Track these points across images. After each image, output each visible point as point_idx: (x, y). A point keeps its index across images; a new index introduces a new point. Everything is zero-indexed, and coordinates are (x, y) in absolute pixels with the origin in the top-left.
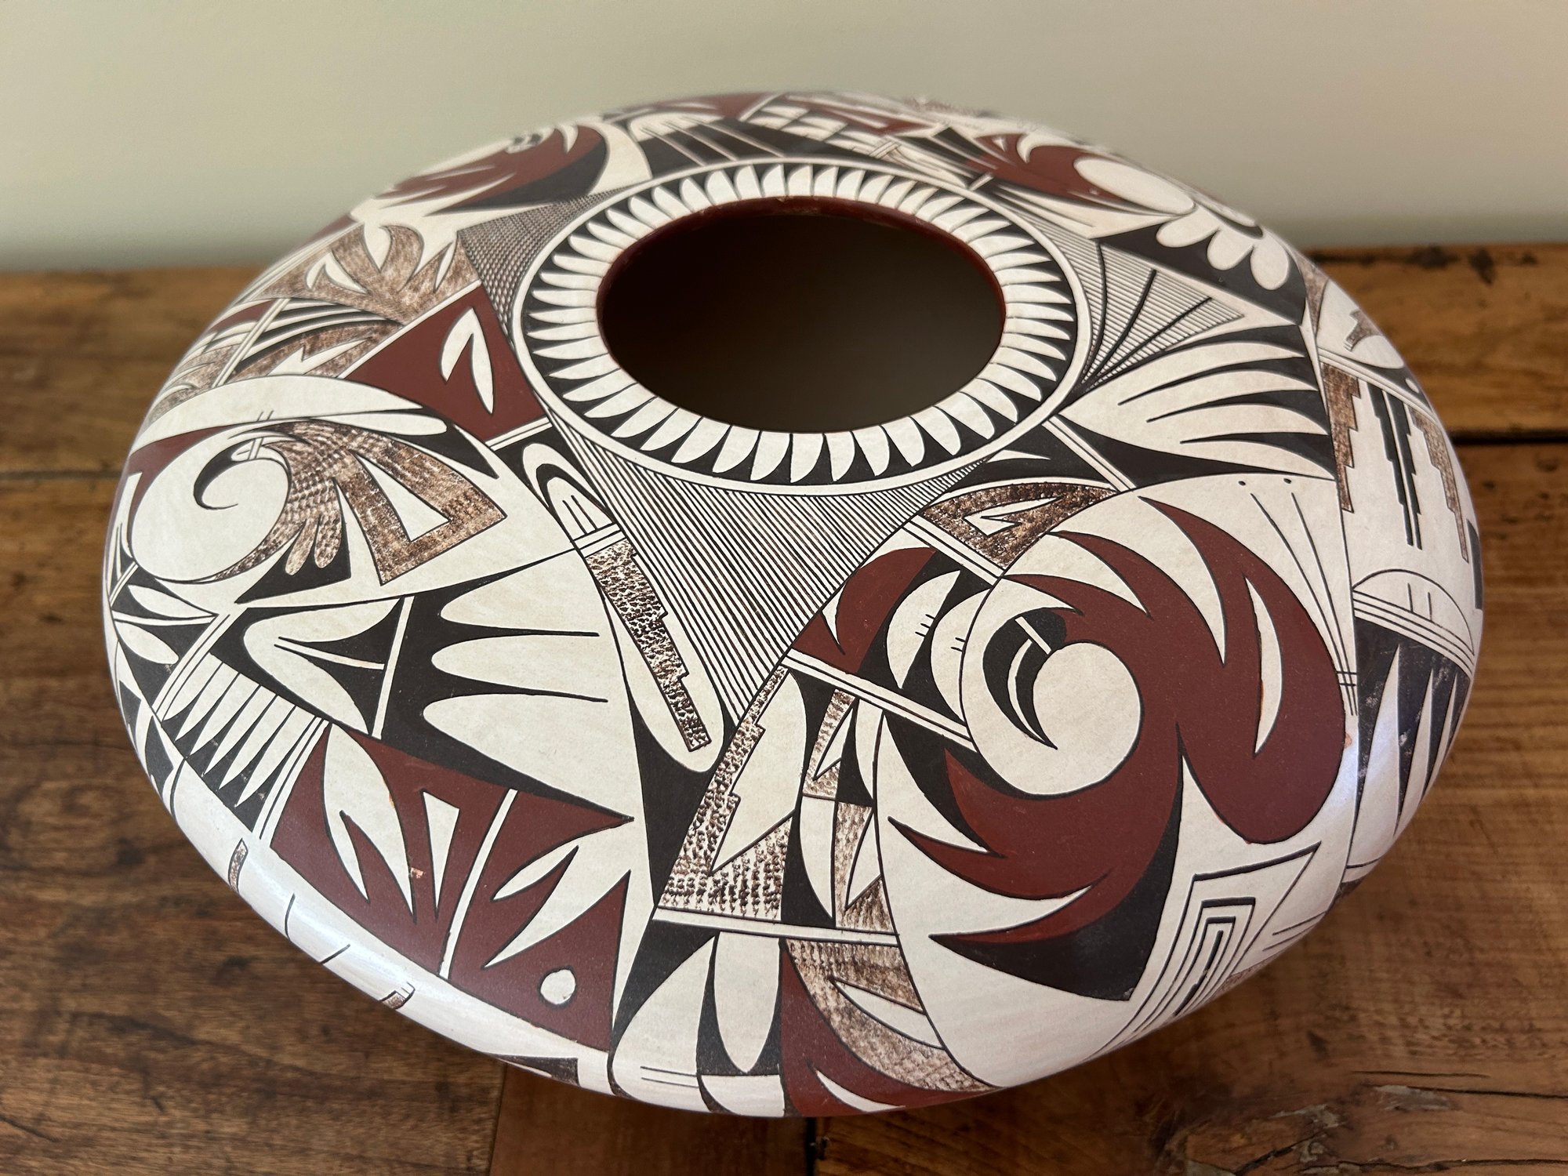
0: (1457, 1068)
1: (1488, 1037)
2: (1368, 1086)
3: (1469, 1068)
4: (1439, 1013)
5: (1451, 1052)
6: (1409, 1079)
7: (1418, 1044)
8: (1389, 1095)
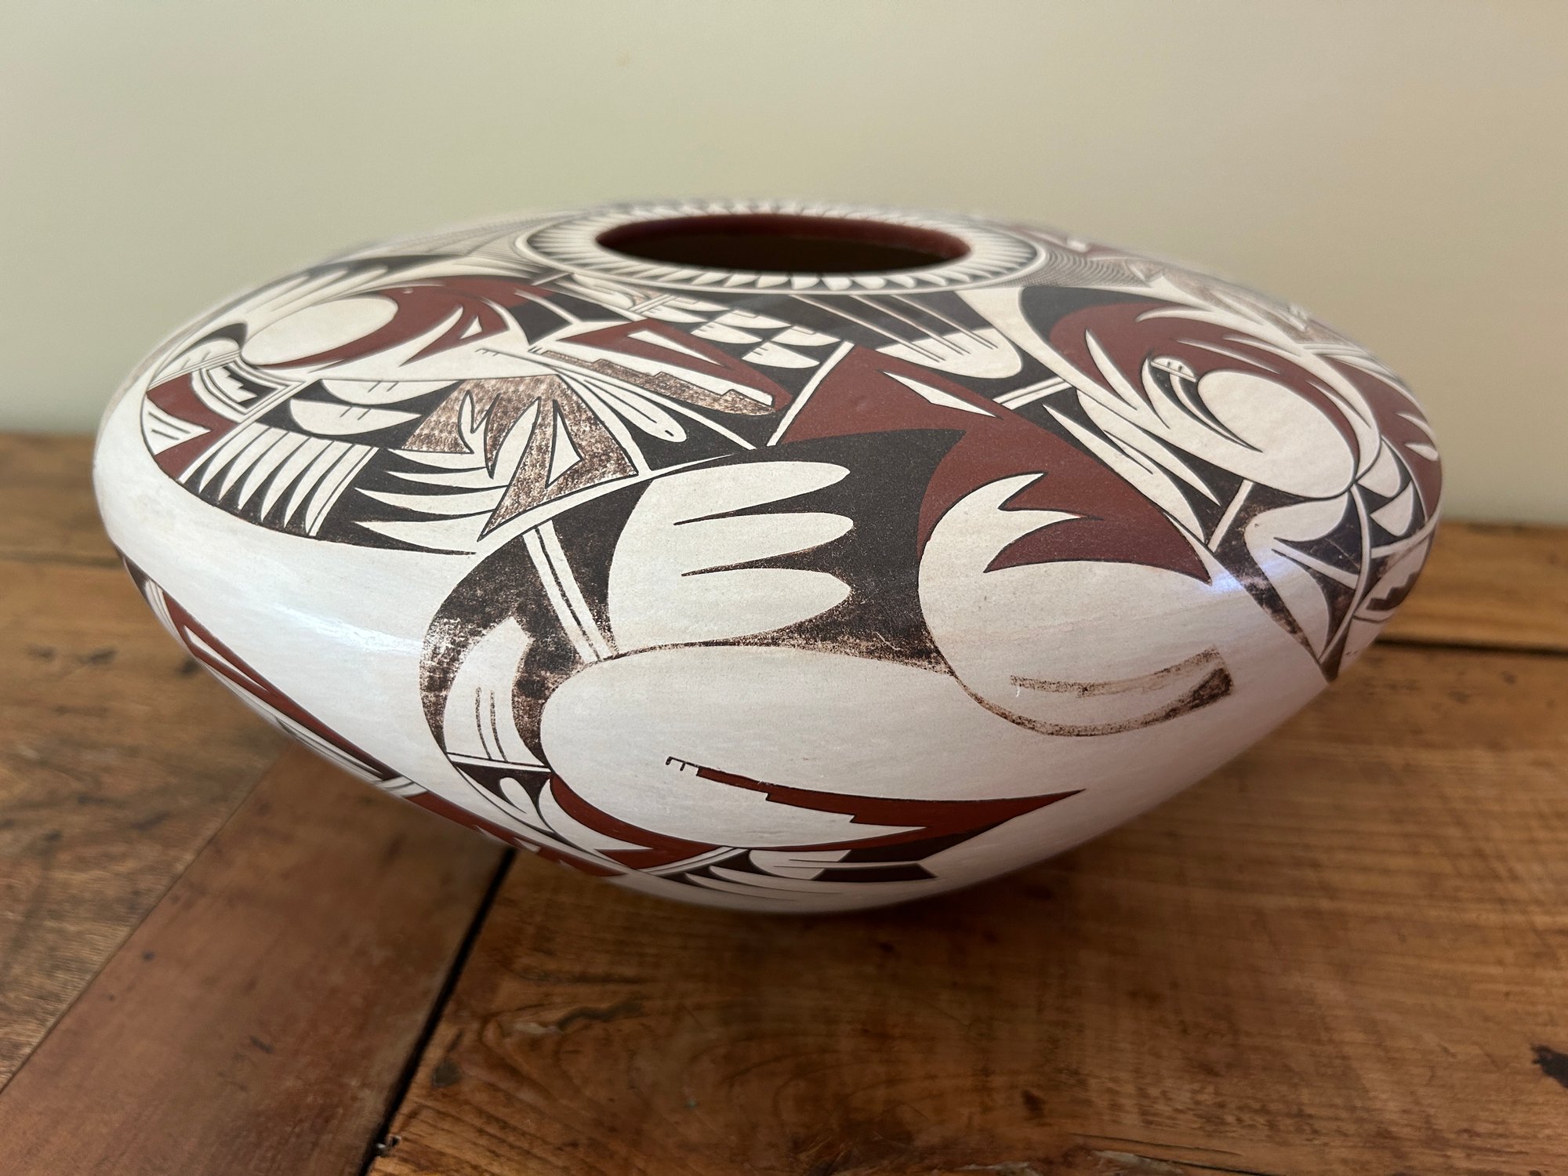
0: (1201, 1142)
1: (1246, 1117)
2: (1086, 1150)
3: (1215, 1143)
4: (1187, 1087)
5: (1195, 1126)
6: (1139, 1148)
7: (1155, 1115)
8: (1110, 1162)
